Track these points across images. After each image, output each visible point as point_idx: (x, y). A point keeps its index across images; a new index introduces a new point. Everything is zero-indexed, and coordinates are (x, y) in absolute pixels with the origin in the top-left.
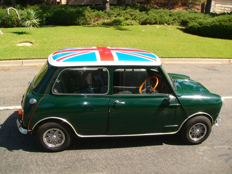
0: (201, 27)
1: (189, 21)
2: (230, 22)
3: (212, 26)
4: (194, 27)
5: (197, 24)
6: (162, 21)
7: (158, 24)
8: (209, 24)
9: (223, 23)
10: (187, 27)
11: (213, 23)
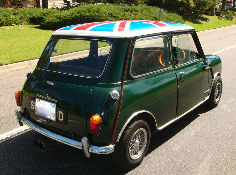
0: (61, 21)
1: (44, 16)
2: (89, 11)
3: (73, 18)
4: (53, 22)
5: (55, 19)
6: (9, 22)
7: (5, 26)
8: (69, 17)
9: (83, 14)
10: (43, 24)
11: (73, 15)
